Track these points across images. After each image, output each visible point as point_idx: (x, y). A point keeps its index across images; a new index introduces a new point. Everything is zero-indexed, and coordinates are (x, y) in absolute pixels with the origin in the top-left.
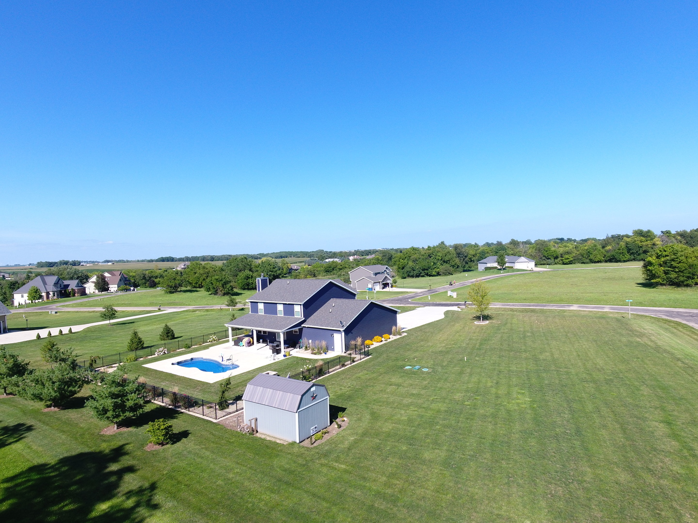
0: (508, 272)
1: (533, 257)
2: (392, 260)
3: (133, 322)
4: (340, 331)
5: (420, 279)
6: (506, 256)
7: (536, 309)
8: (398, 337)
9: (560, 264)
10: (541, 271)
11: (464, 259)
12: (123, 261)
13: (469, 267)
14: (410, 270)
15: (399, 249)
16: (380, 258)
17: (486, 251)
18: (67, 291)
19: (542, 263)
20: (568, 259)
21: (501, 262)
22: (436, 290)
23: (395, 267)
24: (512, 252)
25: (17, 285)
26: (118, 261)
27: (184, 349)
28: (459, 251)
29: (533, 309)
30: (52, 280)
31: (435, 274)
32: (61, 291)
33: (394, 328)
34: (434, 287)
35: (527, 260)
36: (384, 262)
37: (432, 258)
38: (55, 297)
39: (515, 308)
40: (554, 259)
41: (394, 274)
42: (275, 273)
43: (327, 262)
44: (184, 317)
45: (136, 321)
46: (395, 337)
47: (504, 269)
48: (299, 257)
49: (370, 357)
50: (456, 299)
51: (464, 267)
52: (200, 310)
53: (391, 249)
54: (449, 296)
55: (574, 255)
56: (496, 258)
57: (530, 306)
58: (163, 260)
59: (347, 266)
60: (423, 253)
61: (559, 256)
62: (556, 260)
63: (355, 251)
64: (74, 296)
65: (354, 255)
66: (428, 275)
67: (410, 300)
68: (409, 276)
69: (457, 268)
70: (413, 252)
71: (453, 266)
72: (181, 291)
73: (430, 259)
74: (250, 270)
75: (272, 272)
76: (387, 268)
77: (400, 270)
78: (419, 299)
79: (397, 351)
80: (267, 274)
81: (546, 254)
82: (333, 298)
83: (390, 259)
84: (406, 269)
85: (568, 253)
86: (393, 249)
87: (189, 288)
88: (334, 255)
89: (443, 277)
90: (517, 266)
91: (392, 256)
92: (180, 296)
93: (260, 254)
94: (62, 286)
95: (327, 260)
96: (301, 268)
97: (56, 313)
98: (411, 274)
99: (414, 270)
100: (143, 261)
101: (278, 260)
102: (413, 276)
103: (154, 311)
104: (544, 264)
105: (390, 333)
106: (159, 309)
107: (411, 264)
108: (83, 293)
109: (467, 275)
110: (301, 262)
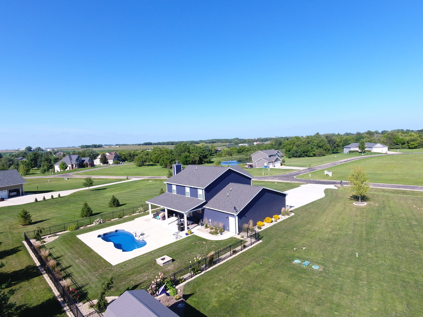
0: (367, 155)
1: (385, 143)
2: (282, 145)
3: (105, 189)
4: (234, 215)
5: (301, 158)
6: (365, 143)
7: (406, 191)
8: (287, 217)
9: (406, 148)
10: (395, 154)
11: (333, 145)
12: (125, 144)
13: (337, 150)
14: (294, 152)
15: (286, 137)
16: (274, 144)
17: (349, 139)
18: (83, 164)
19: (392, 147)
20: (414, 145)
21: (362, 147)
22: (314, 168)
23: (284, 150)
24: (369, 140)
25: (58, 160)
26: (123, 145)
27: (117, 219)
28: (330, 139)
29: (404, 190)
30: (75, 157)
31: (312, 155)
32: (80, 164)
33: (283, 209)
34: (313, 166)
35: (382, 146)
36: (276, 147)
37: (310, 144)
38: (77, 168)
39: (386, 189)
40: (402, 144)
41: (283, 155)
42: (204, 154)
43: (240, 146)
44: (138, 185)
45: (108, 187)
46: (284, 217)
47: (364, 152)
48: (223, 143)
49: (261, 241)
50: (332, 178)
51: (333, 151)
52: (151, 180)
53: (281, 138)
54: (325, 174)
55: (419, 142)
56: (358, 144)
57: (399, 187)
58: (146, 144)
59: (252, 149)
60: (304, 140)
61: (406, 143)
62: (403, 146)
63: (258, 138)
64: (87, 167)
65: (257, 141)
66: (307, 156)
67: (295, 177)
68: (293, 156)
69: (328, 151)
70: (296, 140)
71: (325, 150)
72: (146, 165)
73: (308, 145)
74: (189, 152)
75: (202, 153)
76: (278, 152)
77: (287, 152)
78: (302, 176)
79: (286, 236)
80: (199, 155)
81: (395, 141)
82: (231, 182)
83: (280, 144)
84: (291, 152)
85: (413, 140)
86: (282, 137)
87: (151, 163)
88: (244, 141)
89: (318, 157)
90: (374, 150)
91: (281, 142)
92: (145, 169)
93: (200, 140)
94: (81, 161)
95: (240, 145)
96: (223, 150)
97: (68, 179)
98: (295, 155)
99: (297, 153)
100: (136, 145)
101: (209, 145)
102: (296, 157)
103: (124, 180)
104: (393, 149)
105: (280, 213)
106: (127, 178)
107: (295, 148)
108: (93, 165)
109: (336, 157)
110: (224, 146)
